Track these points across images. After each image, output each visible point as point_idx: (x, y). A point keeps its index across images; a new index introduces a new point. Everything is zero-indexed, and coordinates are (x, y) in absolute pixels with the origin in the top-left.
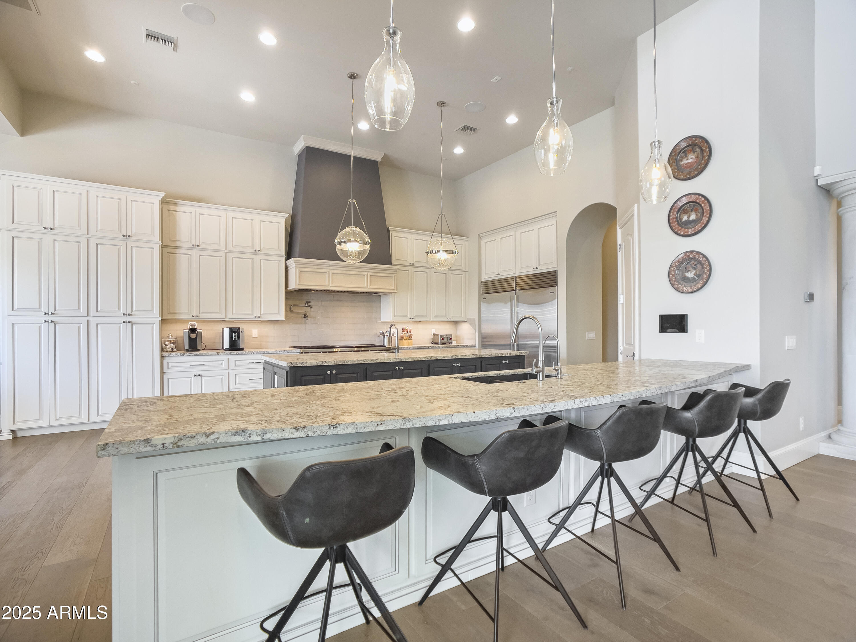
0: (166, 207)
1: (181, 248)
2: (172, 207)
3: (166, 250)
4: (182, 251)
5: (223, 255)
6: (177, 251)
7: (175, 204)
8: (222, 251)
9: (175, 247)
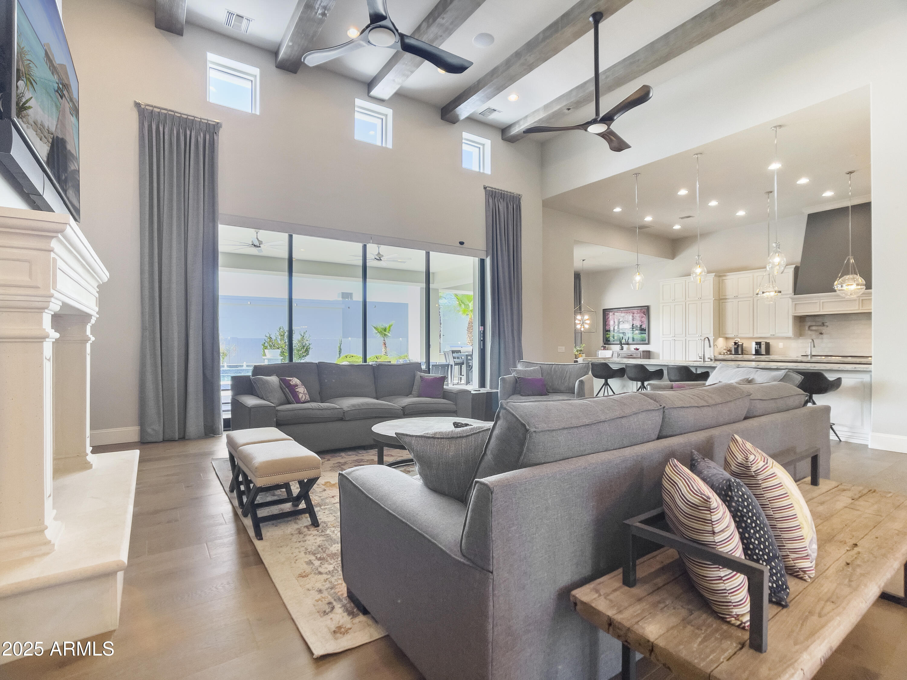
0: (721, 278)
1: (728, 299)
2: (724, 278)
3: (721, 301)
4: (729, 301)
5: (751, 299)
6: (727, 301)
7: (725, 276)
8: (751, 297)
9: (726, 299)
